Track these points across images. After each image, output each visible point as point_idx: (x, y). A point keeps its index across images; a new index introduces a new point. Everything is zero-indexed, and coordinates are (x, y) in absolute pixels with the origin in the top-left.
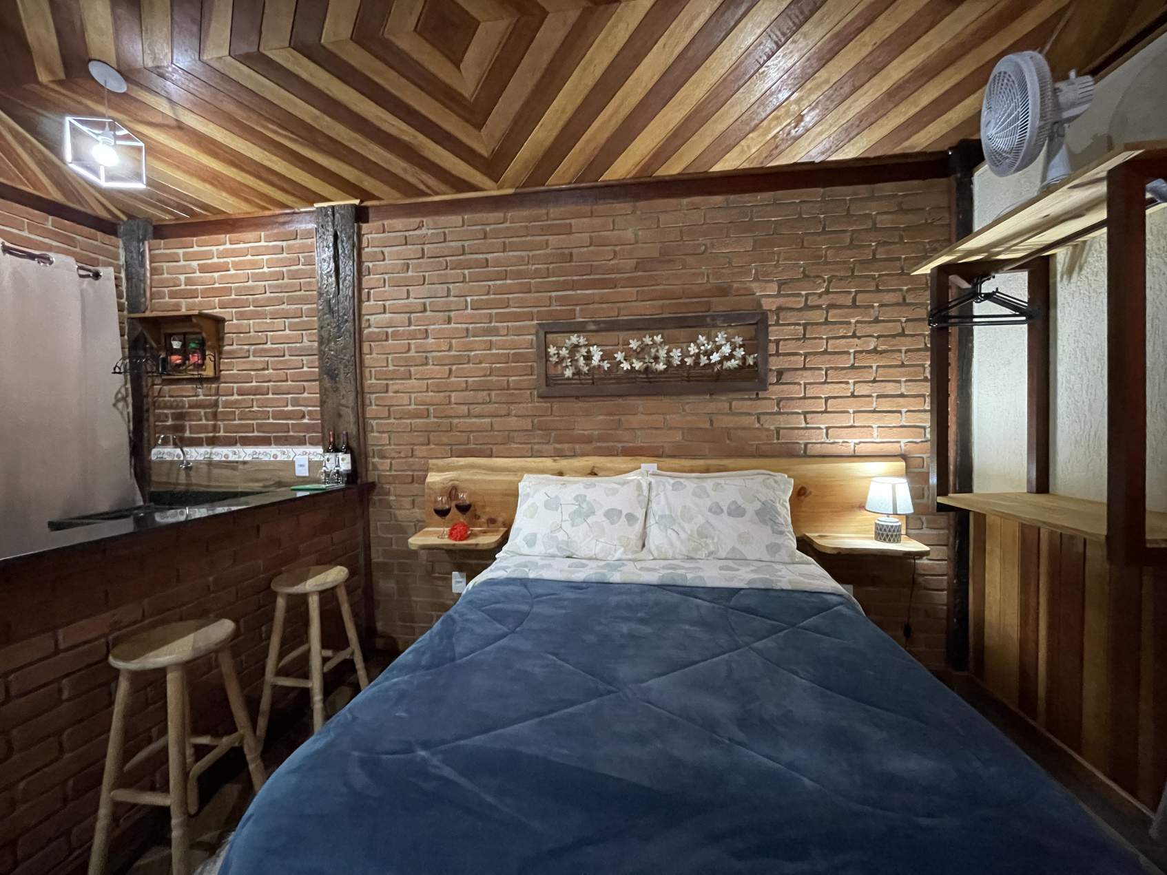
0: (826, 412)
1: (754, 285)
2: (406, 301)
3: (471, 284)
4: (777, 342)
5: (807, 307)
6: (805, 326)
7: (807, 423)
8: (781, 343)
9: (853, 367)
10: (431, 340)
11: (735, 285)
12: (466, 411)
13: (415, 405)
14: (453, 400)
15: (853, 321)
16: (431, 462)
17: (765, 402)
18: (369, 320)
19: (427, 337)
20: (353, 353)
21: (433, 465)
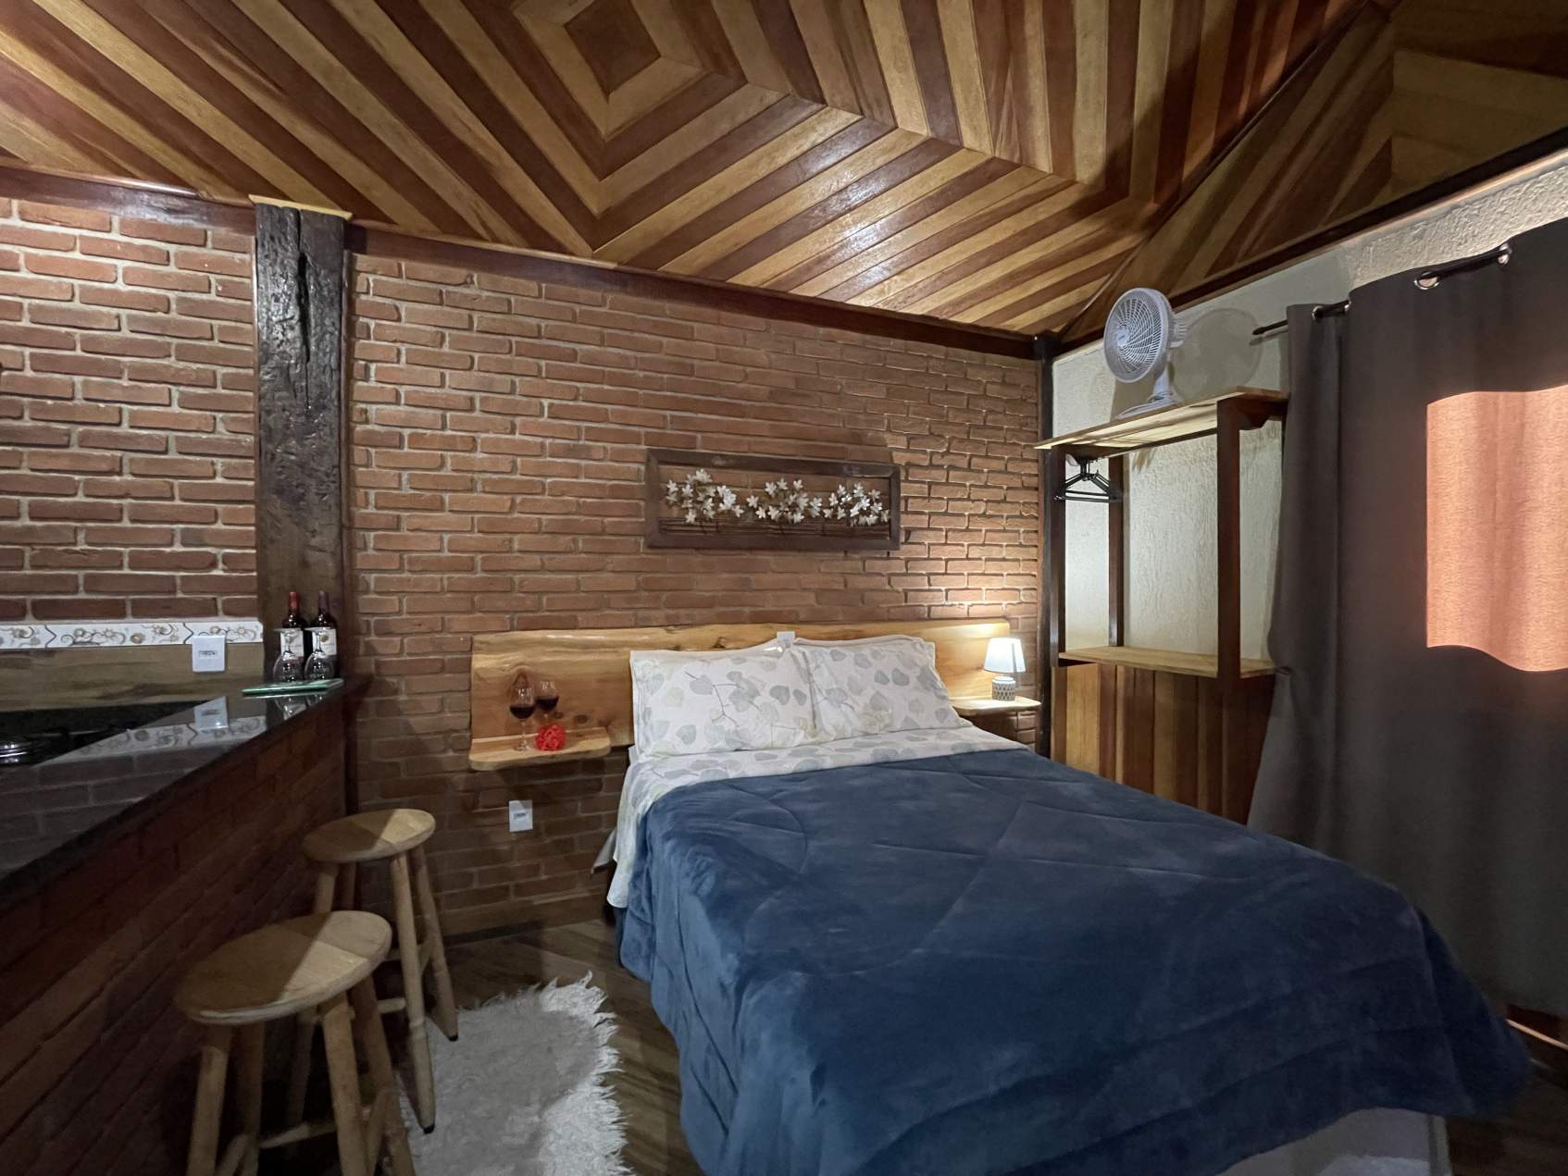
0: (945, 574)
1: (887, 436)
2: (438, 390)
3: (549, 381)
4: (906, 499)
5: (931, 466)
6: (930, 485)
7: (930, 585)
8: (910, 501)
9: (967, 530)
10: (479, 455)
11: (870, 434)
12: (539, 563)
13: (450, 551)
14: (516, 546)
15: (968, 484)
16: (478, 638)
17: (894, 561)
18: (366, 411)
19: (473, 450)
20: (336, 462)
21: (482, 643)
